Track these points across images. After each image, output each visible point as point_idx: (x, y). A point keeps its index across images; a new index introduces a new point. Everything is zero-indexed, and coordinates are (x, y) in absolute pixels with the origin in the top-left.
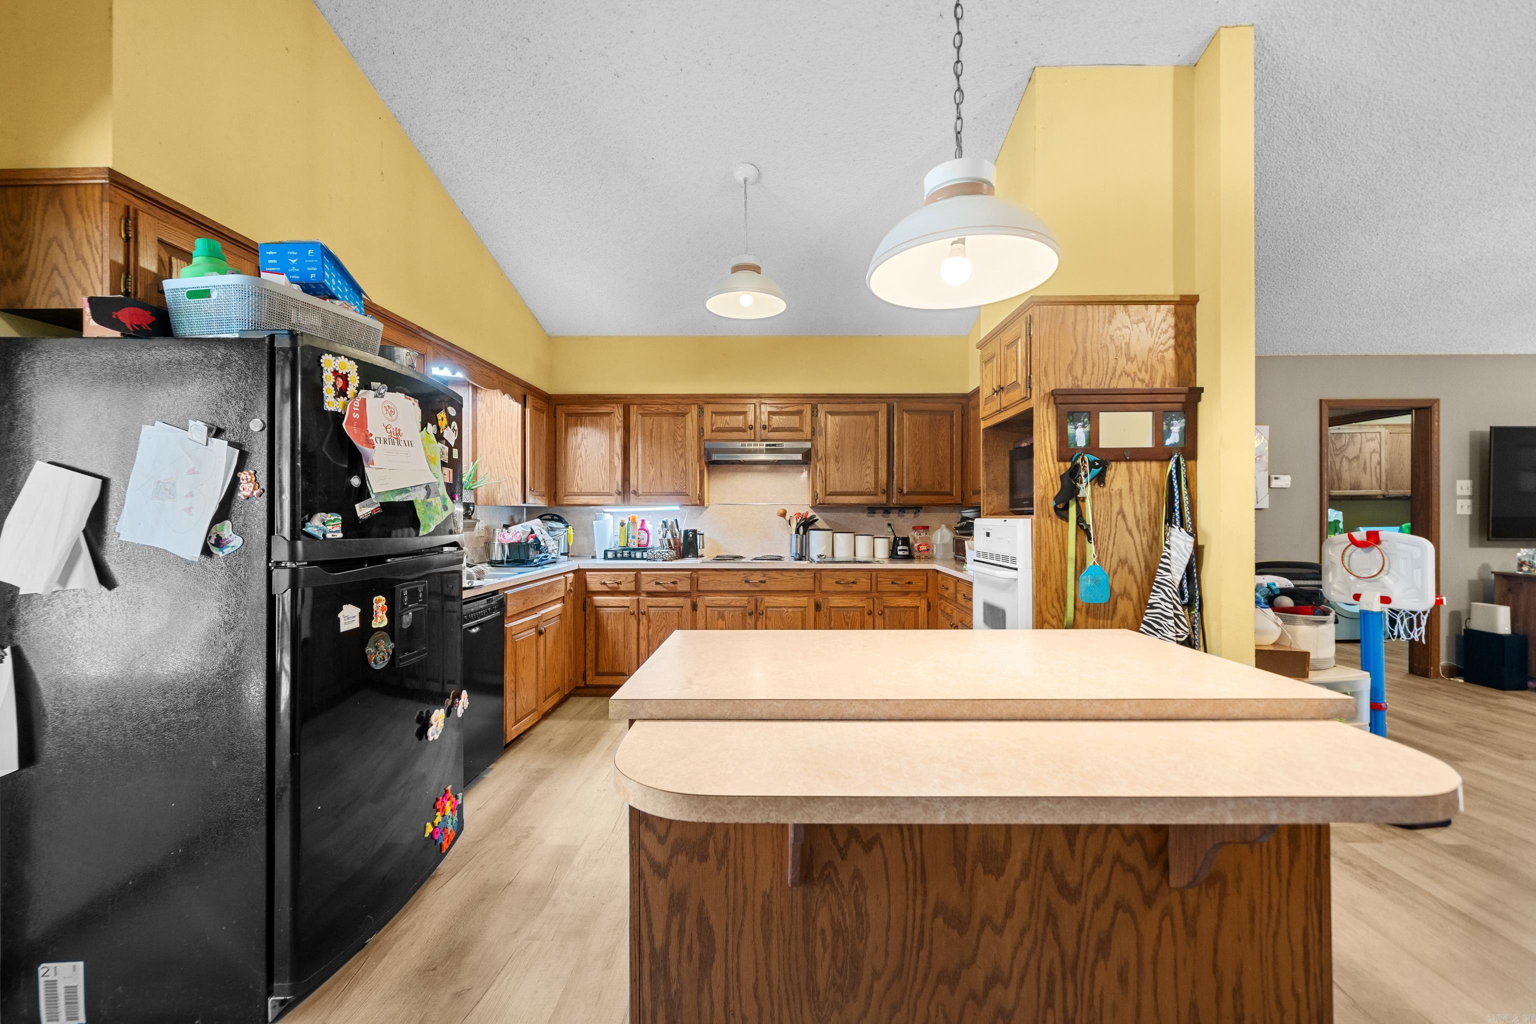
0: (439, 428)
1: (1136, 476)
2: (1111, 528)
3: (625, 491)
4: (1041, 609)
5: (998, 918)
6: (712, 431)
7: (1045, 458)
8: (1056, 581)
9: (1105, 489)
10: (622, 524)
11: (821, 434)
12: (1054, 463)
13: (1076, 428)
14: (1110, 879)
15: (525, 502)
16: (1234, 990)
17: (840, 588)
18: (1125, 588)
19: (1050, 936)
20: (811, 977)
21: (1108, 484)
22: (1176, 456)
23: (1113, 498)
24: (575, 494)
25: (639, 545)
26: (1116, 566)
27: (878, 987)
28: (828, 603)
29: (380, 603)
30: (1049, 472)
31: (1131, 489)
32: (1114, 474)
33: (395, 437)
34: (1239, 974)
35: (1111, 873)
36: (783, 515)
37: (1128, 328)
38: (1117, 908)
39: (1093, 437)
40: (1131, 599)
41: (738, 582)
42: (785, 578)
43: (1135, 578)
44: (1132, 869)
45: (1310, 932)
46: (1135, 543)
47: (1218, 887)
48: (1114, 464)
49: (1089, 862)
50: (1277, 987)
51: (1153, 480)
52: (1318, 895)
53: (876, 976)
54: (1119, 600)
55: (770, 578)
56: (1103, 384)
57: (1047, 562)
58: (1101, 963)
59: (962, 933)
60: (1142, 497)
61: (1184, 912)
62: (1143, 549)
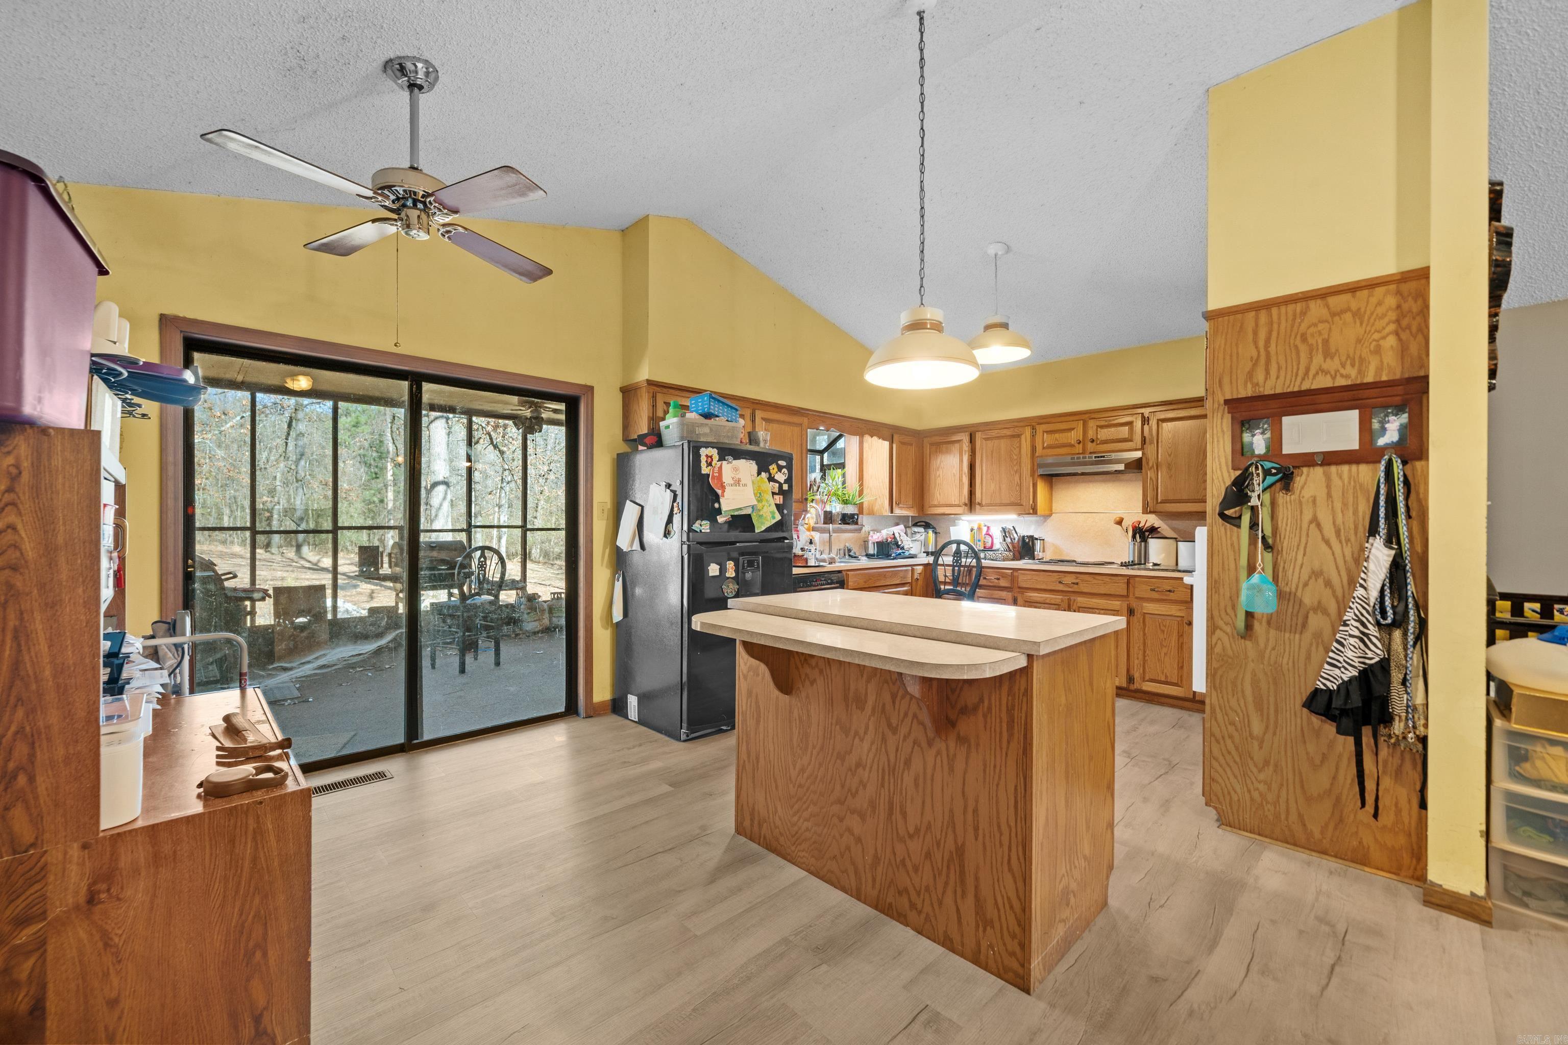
0: (770, 474)
1: (1336, 482)
2: (1300, 538)
3: (971, 504)
4: (1212, 614)
5: (862, 732)
6: (1044, 448)
7: (1218, 467)
8: (1231, 589)
9: (1293, 497)
10: (972, 530)
11: (1151, 443)
12: (1228, 472)
13: (1253, 436)
14: (911, 726)
15: (892, 512)
16: (974, 811)
17: (1155, 595)
18: (1319, 602)
19: (883, 750)
20: (791, 740)
21: (1297, 492)
22: (1386, 457)
23: (1304, 507)
24: (936, 506)
25: (985, 547)
26: (1307, 578)
27: (815, 752)
28: (1142, 609)
29: (730, 565)
30: (1223, 480)
31: (1329, 495)
32: (1306, 480)
33: (737, 482)
34: (977, 801)
35: (912, 723)
36: (1120, 522)
37: (1329, 323)
38: (914, 743)
39: (1276, 442)
40: (1328, 615)
41: (1053, 582)
42: (1096, 581)
43: (1334, 592)
44: (922, 723)
45: (1019, 790)
46: (1333, 554)
47: (966, 745)
48: (1305, 470)
49: (902, 714)
50: (998, 818)
51: (1361, 486)
52: (1025, 768)
53: (814, 747)
54: (1311, 614)
55: (1083, 581)
56: (1292, 385)
57: (1221, 569)
58: (906, 772)
59: (847, 736)
60: (1345, 505)
61: (948, 755)
62: (1345, 562)
